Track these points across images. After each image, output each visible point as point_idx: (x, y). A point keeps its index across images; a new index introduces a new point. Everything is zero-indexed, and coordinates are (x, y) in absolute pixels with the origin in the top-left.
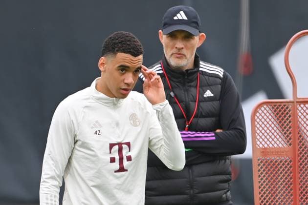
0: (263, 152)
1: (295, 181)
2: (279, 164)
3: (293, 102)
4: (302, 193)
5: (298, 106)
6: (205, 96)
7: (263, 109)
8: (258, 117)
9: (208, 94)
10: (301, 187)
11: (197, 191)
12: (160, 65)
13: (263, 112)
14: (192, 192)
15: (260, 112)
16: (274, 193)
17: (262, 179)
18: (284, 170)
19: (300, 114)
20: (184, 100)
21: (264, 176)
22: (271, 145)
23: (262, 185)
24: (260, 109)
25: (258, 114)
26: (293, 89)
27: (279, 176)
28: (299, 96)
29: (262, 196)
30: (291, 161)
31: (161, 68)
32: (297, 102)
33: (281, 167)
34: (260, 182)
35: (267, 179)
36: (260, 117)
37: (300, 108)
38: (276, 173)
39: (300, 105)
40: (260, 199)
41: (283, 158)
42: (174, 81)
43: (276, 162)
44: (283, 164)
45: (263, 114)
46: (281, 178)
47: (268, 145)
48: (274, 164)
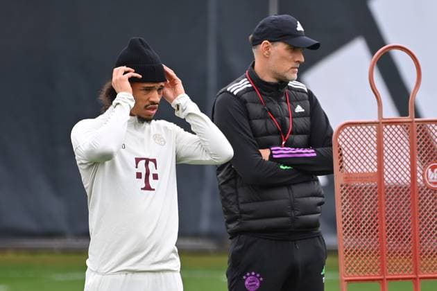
0: (346, 178)
1: (380, 209)
2: (363, 191)
3: (378, 123)
4: (388, 222)
5: (384, 127)
6: (296, 111)
7: (345, 130)
8: (341, 140)
9: (299, 109)
10: (388, 216)
11: (298, 213)
12: (246, 79)
13: (346, 134)
14: (293, 214)
15: (343, 134)
16: (358, 222)
17: (345, 207)
18: (368, 197)
19: (386, 136)
20: (279, 114)
21: (348, 204)
22: (354, 170)
23: (345, 214)
24: (343, 131)
25: (340, 137)
26: (379, 109)
27: (363, 203)
28: (384, 117)
29: (345, 226)
30: (376, 188)
31: (248, 82)
32: (383, 123)
33: (366, 194)
34: (343, 211)
35: (350, 207)
36: (343, 140)
37: (386, 130)
38: (361, 200)
39: (386, 126)
40: (343, 229)
41: (368, 184)
42: (265, 95)
43: (360, 188)
44: (368, 191)
45: (346, 137)
46: (366, 207)
47: (352, 170)
48: (358, 191)
